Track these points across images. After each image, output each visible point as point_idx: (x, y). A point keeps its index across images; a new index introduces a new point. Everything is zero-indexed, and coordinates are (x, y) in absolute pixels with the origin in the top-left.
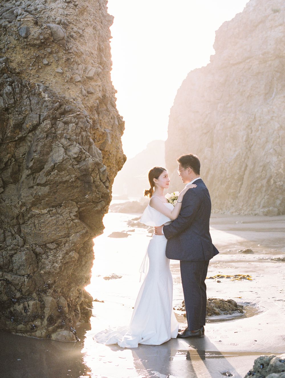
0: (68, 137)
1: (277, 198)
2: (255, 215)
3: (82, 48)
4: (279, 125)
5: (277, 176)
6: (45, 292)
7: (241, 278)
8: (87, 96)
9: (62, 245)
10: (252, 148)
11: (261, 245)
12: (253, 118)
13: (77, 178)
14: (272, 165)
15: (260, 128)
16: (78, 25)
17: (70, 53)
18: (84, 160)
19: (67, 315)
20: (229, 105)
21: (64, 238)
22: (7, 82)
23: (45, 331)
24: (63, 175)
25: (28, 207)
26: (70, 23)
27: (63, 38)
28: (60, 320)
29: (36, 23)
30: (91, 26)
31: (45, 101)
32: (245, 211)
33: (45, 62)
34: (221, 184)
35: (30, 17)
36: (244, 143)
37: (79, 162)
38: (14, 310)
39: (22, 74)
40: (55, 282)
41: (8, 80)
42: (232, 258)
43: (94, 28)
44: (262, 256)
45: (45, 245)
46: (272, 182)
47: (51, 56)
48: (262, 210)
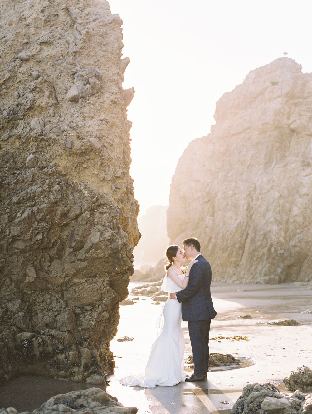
0: (103, 224)
1: (278, 266)
2: (257, 283)
3: (112, 155)
4: (279, 194)
5: (278, 245)
6: (82, 344)
7: (239, 339)
8: (115, 191)
9: (96, 307)
10: (253, 217)
11: (259, 311)
12: (254, 187)
13: (110, 255)
14: (273, 234)
15: (260, 197)
16: (109, 137)
17: (104, 159)
18: (115, 241)
19: (99, 364)
20: (230, 174)
21: (98, 301)
22: (56, 182)
23: (81, 376)
24: (99, 252)
25: (70, 277)
26: (103, 136)
27: (99, 149)
28: (93, 367)
29: (78, 137)
30: (118, 137)
31: (85, 196)
32: (247, 279)
33: (85, 166)
34: (223, 252)
35: (74, 133)
36: (245, 211)
37: (111, 243)
38: (58, 359)
39: (67, 175)
40: (90, 336)
41: (57, 180)
42: (232, 323)
43: (121, 138)
44: (259, 321)
45: (83, 307)
46: (273, 250)
47: (89, 161)
48: (263, 278)
